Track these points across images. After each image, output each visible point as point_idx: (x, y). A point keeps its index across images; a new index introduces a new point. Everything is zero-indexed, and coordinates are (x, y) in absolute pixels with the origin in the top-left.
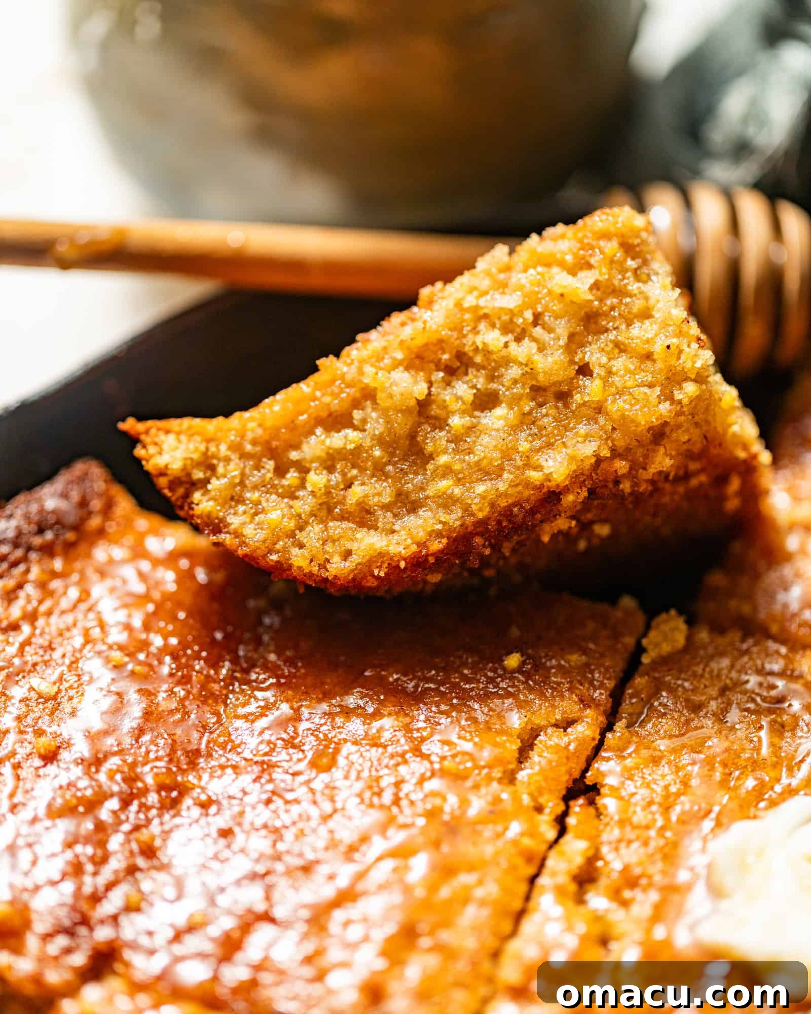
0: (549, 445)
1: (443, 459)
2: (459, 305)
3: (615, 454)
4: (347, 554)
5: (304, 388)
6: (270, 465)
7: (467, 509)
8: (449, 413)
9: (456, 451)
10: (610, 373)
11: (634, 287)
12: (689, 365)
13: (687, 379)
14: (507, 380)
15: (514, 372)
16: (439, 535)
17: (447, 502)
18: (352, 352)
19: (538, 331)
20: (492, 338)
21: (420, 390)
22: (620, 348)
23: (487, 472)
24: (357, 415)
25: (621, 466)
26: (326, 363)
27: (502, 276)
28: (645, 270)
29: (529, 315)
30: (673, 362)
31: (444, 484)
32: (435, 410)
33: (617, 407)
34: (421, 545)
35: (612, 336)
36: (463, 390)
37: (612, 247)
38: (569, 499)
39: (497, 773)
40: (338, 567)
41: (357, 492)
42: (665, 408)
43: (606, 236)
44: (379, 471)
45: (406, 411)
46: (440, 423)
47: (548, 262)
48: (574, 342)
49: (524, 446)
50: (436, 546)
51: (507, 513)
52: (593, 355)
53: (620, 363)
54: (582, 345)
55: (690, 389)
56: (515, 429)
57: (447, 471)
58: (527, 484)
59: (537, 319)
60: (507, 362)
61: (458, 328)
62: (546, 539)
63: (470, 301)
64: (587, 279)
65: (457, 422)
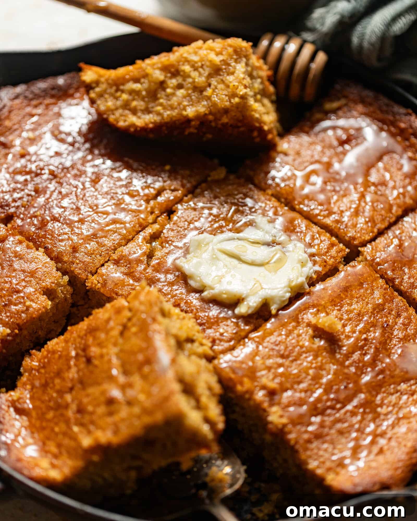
0: (192, 105)
1: (161, 101)
2: (181, 55)
3: (211, 113)
4: (125, 121)
5: (131, 68)
6: (114, 88)
7: (163, 117)
8: (168, 87)
9: (166, 99)
10: (216, 88)
11: (233, 64)
12: (238, 93)
13: (237, 97)
14: (187, 82)
15: (190, 80)
16: (152, 123)
17: (159, 114)
18: (148, 61)
19: (201, 70)
20: (187, 68)
21: (162, 78)
22: (223, 82)
23: (172, 108)
24: (142, 80)
25: (211, 117)
26: (139, 62)
27: (197, 50)
28: (239, 60)
29: (200, 64)
30: (234, 90)
31: (159, 108)
32: (165, 85)
33: (215, 99)
34: (147, 124)
35: (221, 77)
36: (174, 82)
37: (230, 50)
38: (193, 123)
39: (145, 198)
40: (121, 124)
41: (134, 103)
42: (228, 103)
43: (230, 46)
44: (143, 99)
45: (155, 83)
46: (164, 89)
47: (212, 49)
48: (210, 76)
49: (185, 103)
50: (151, 126)
51: (174, 122)
52: (214, 82)
53: (221, 86)
54: (212, 77)
55: (237, 100)
56: (184, 97)
57: (161, 105)
58: (181, 115)
59: (202, 66)
60: (189, 76)
61: (178, 62)
62: (186, 133)
63: (185, 55)
64: (221, 58)
65: (169, 90)
